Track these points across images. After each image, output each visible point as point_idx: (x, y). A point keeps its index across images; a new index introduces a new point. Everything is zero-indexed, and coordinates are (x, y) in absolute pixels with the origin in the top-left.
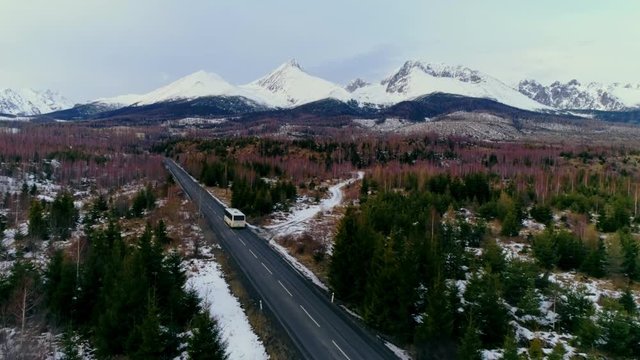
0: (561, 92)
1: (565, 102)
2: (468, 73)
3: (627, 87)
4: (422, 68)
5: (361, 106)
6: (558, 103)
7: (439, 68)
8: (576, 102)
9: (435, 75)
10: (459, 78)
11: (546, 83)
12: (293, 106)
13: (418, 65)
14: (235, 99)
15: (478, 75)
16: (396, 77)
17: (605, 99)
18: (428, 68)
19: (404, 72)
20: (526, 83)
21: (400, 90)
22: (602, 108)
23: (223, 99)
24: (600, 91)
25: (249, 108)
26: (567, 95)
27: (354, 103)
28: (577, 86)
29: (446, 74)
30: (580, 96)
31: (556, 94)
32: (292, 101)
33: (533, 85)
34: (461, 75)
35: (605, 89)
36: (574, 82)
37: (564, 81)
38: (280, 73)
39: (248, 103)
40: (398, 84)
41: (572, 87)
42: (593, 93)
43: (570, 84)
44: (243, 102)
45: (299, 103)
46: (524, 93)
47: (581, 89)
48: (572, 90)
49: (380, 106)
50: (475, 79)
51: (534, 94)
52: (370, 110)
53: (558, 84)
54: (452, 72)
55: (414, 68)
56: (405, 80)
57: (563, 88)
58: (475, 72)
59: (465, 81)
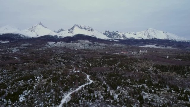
0: (114, 34)
1: (115, 37)
2: (90, 28)
3: (129, 33)
4: (78, 26)
7: (83, 27)
8: (117, 37)
9: (82, 28)
10: (88, 30)
11: (111, 31)
12: (37, 37)
13: (77, 26)
14: (17, 35)
15: (93, 29)
16: (71, 29)
17: (123, 36)
18: (80, 27)
19: (73, 27)
20: (107, 31)
21: (71, 33)
22: (123, 39)
23: (13, 34)
24: (123, 34)
25: (21, 37)
26: (115, 35)
27: (56, 36)
28: (118, 33)
29: (85, 29)
30: (118, 35)
31: (113, 34)
32: (37, 35)
33: (108, 32)
34: (89, 29)
35: (124, 34)
36: (117, 32)
37: (115, 31)
38: (35, 26)
39: (21, 36)
40: (71, 31)
41: (117, 33)
42: (121, 35)
44: (19, 36)
45: (39, 36)
46: (105, 34)
47: (119, 33)
49: (64, 37)
50: (92, 30)
51: (108, 34)
52: (61, 38)
53: (114, 32)
54: (86, 28)
55: (76, 27)
56: (73, 30)
57: (115, 33)
58: (92, 28)
59: (89, 30)
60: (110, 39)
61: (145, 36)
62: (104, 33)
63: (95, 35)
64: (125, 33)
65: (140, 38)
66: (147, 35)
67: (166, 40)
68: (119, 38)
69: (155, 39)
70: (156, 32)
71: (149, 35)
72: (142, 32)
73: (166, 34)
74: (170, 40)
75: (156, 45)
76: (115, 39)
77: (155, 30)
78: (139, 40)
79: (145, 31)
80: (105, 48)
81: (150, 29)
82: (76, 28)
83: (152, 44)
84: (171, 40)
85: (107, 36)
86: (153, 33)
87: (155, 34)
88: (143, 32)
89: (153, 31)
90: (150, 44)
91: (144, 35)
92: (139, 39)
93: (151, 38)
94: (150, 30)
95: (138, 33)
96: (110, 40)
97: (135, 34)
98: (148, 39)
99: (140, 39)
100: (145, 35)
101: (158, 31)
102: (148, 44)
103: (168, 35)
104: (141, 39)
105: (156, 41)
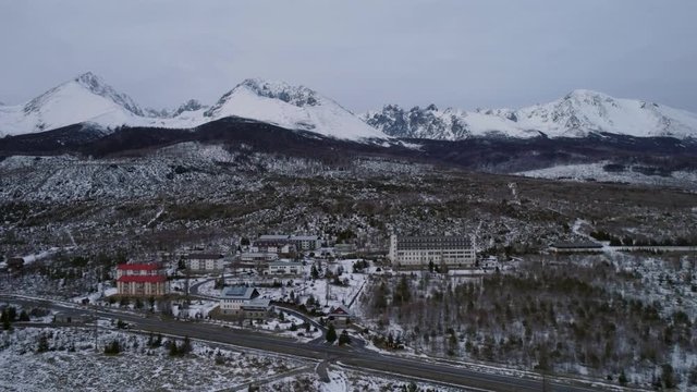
0: (418, 117)
1: (420, 129)
2: (306, 94)
4: (255, 88)
6: (413, 130)
7: (278, 92)
8: (430, 129)
9: (271, 96)
10: (294, 101)
13: (250, 84)
17: (456, 126)
18: (265, 88)
22: (451, 137)
24: (453, 117)
26: (423, 122)
28: (434, 112)
29: (285, 97)
30: (435, 122)
33: (396, 110)
34: (300, 96)
35: (458, 115)
36: (432, 107)
37: (423, 107)
41: (428, 112)
42: (447, 120)
43: (428, 109)
47: (436, 114)
48: (428, 116)
50: (311, 101)
54: (292, 93)
57: (420, 114)
58: (312, 93)
60: (382, 142)
61: (555, 125)
64: (464, 114)
65: (529, 131)
66: (566, 118)
67: (657, 139)
68: (435, 137)
69: (605, 134)
70: (608, 105)
71: (573, 118)
72: (546, 107)
73: (657, 115)
74: (677, 141)
75: (606, 162)
77: (603, 96)
78: (525, 140)
79: (557, 103)
81: (581, 93)
83: (585, 161)
84: (681, 138)
86: (595, 109)
87: (603, 113)
88: (550, 108)
89: (596, 101)
90: (576, 161)
91: (551, 121)
92: (529, 135)
93: (586, 130)
94: (581, 99)
95: (528, 111)
97: (513, 118)
98: (572, 135)
99: (532, 138)
100: (555, 119)
101: (616, 101)
102: (565, 159)
103: (664, 118)
104: (535, 135)
105: (607, 143)
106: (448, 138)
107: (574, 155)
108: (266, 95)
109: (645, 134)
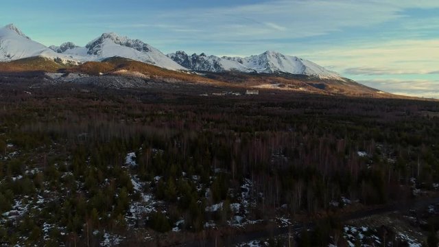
0: (196, 59)
1: (198, 65)
2: (141, 45)
3: (229, 59)
4: (112, 39)
5: (64, 62)
7: (124, 42)
8: (203, 66)
9: (121, 44)
10: (136, 48)
12: (9, 60)
13: (109, 37)
15: (148, 47)
16: (94, 44)
17: (216, 65)
18: (117, 40)
19: (99, 41)
20: (179, 53)
21: (95, 53)
22: (214, 70)
24: (214, 61)
26: (199, 62)
27: (59, 60)
28: (204, 57)
29: (128, 45)
30: (205, 63)
31: (194, 61)
32: (9, 56)
33: (183, 54)
34: (138, 45)
35: (216, 59)
36: (203, 54)
37: (198, 54)
40: (95, 49)
41: (201, 57)
42: (211, 61)
43: (201, 55)
45: (14, 59)
46: (176, 59)
47: (206, 59)
48: (201, 59)
49: (79, 63)
50: (145, 49)
51: (183, 60)
52: (72, 65)
53: (195, 54)
54: (132, 44)
55: (107, 39)
56: (99, 47)
57: (197, 57)
58: (146, 45)
59: (139, 50)
60: (187, 71)
61: (259, 67)
62: (172, 57)
63: (153, 61)
65: (249, 69)
66: (265, 64)
67: (301, 75)
68: (206, 70)
69: (280, 72)
70: (281, 58)
71: (268, 64)
73: (301, 64)
74: (308, 76)
75: (279, 84)
76: (198, 72)
80: (178, 87)
82: (107, 42)
85: (181, 65)
86: (276, 60)
87: (280, 62)
88: (258, 58)
91: (258, 65)
92: (249, 71)
93: (273, 70)
94: (271, 55)
95: (247, 59)
96: (188, 73)
97: (241, 62)
98: (267, 72)
99: (250, 73)
100: (260, 64)
101: (285, 56)
103: (304, 66)
104: (252, 71)
106: (213, 71)
107: (269, 80)
108: (118, 43)
109: (296, 73)
